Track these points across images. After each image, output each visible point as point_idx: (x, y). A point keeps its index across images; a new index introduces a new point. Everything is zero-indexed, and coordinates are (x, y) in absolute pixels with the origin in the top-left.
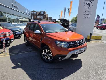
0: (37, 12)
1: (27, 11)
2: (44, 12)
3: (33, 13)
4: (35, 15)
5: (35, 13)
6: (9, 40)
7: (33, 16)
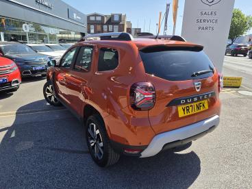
0: (103, 17)
1: (75, 15)
2: (120, 16)
3: (92, 18)
4: (99, 24)
5: (99, 19)
6: (7, 83)
7: (92, 27)
